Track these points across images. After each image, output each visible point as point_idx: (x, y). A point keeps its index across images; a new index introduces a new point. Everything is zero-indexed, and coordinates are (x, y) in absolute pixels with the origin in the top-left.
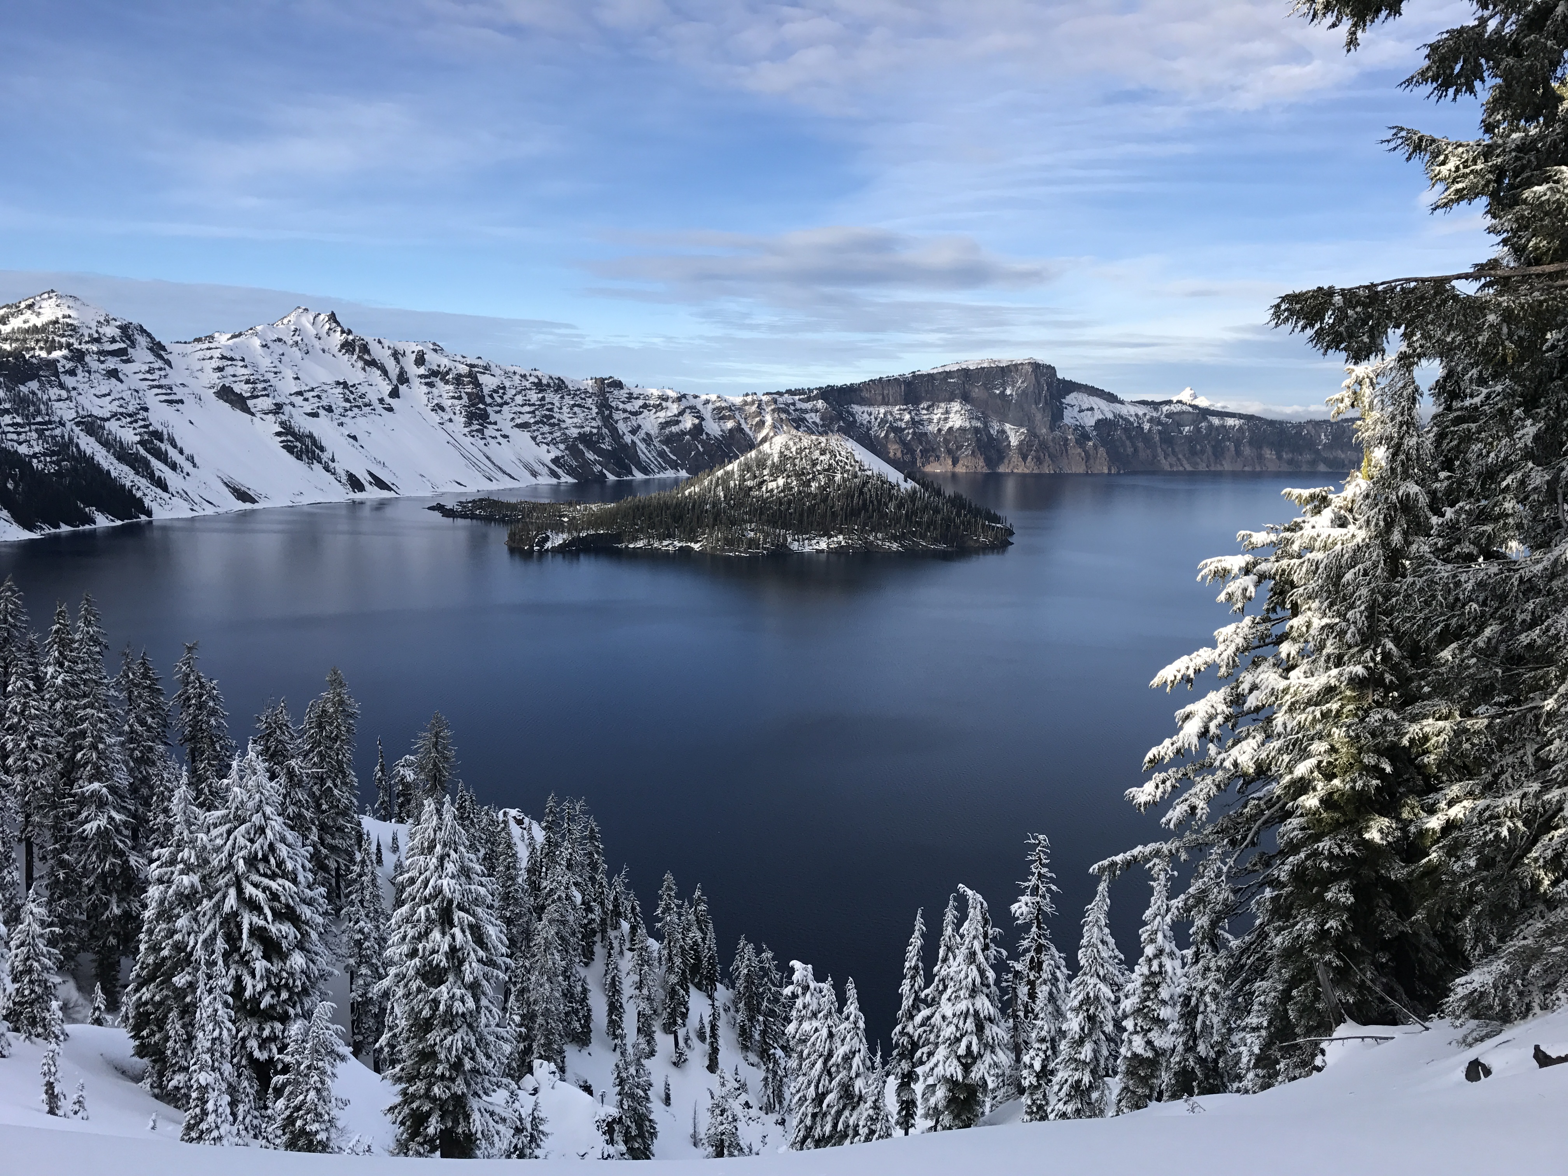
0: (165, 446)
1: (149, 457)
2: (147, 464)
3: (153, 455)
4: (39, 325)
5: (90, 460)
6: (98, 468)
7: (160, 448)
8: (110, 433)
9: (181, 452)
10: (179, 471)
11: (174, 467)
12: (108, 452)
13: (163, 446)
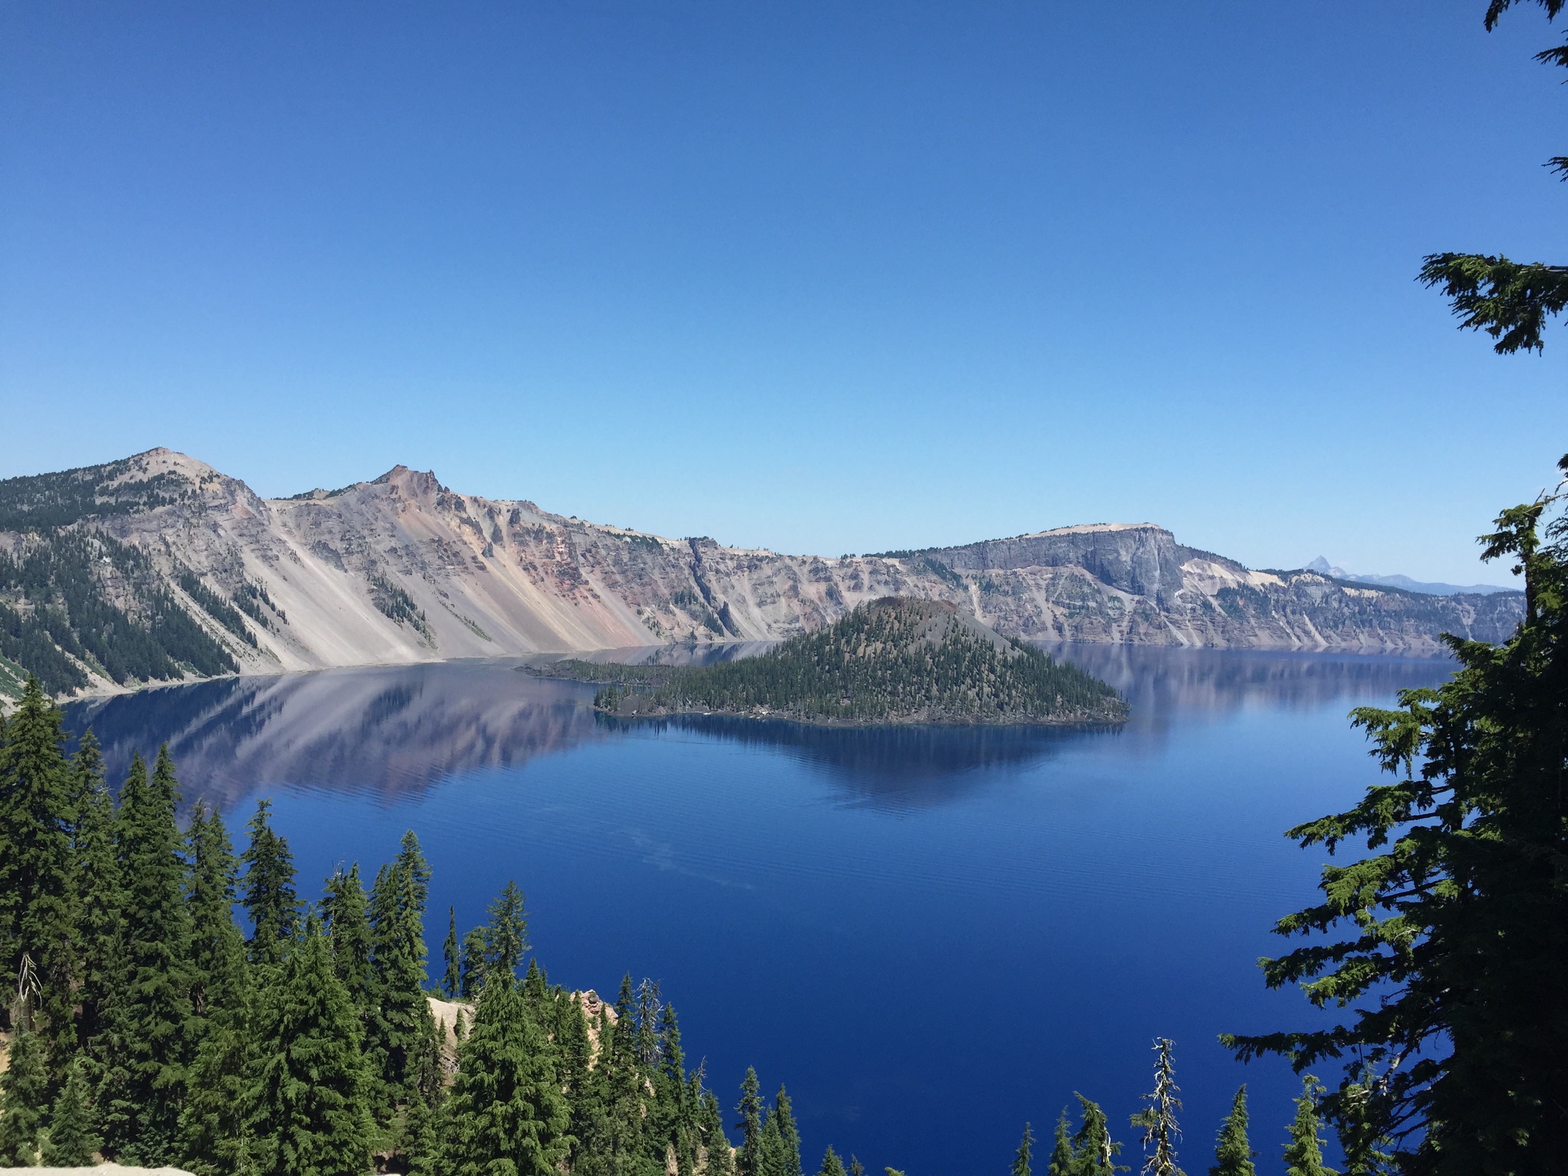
0: (258, 602)
1: (241, 613)
2: (238, 618)
3: (245, 611)
4: (145, 480)
5: (182, 615)
6: (191, 623)
7: (252, 605)
8: (205, 588)
9: (273, 608)
10: (269, 627)
11: (264, 623)
12: (201, 606)
13: (255, 602)
